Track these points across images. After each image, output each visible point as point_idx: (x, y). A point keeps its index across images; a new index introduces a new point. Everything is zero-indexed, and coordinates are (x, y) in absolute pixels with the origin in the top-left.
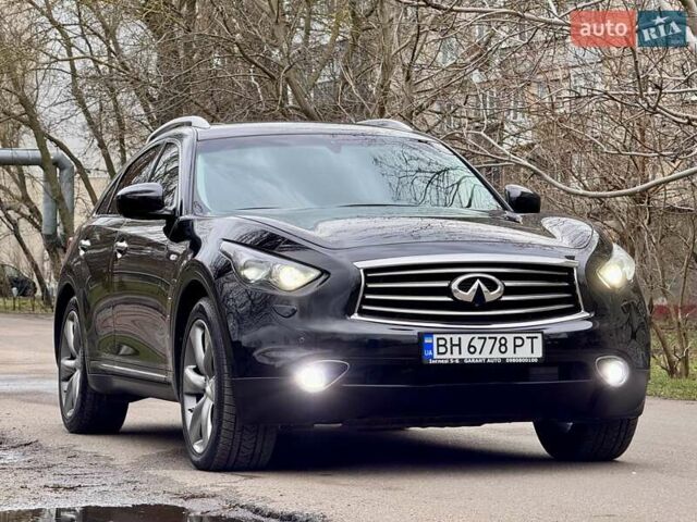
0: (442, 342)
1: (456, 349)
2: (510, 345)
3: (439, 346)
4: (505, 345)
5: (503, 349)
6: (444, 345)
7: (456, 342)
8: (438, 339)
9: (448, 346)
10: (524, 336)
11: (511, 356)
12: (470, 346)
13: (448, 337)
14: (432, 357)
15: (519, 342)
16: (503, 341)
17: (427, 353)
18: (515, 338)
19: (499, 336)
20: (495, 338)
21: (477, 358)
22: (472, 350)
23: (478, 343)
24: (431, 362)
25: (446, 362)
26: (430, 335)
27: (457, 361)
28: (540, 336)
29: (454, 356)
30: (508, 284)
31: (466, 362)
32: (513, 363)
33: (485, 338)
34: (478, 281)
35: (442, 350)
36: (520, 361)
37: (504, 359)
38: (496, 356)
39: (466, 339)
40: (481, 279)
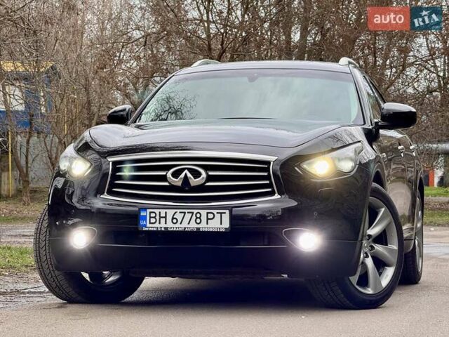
0: (153, 215)
1: (163, 220)
2: (204, 218)
3: (150, 217)
4: (200, 218)
5: (198, 221)
6: (155, 217)
7: (163, 215)
8: (150, 213)
9: (158, 217)
10: (215, 212)
11: (204, 226)
12: (173, 218)
13: (157, 211)
14: (145, 226)
15: (211, 216)
16: (198, 215)
17: (142, 223)
18: (208, 213)
19: (195, 211)
20: (193, 213)
21: (179, 227)
22: (175, 221)
23: (179, 216)
24: (144, 229)
25: (155, 229)
26: (145, 209)
27: (163, 229)
28: (227, 212)
29: (161, 226)
30: (211, 173)
31: (169, 229)
32: (204, 232)
33: (185, 213)
34: (186, 171)
35: (153, 220)
36: (211, 230)
37: (198, 229)
38: (193, 226)
39: (170, 213)
40: (189, 169)
